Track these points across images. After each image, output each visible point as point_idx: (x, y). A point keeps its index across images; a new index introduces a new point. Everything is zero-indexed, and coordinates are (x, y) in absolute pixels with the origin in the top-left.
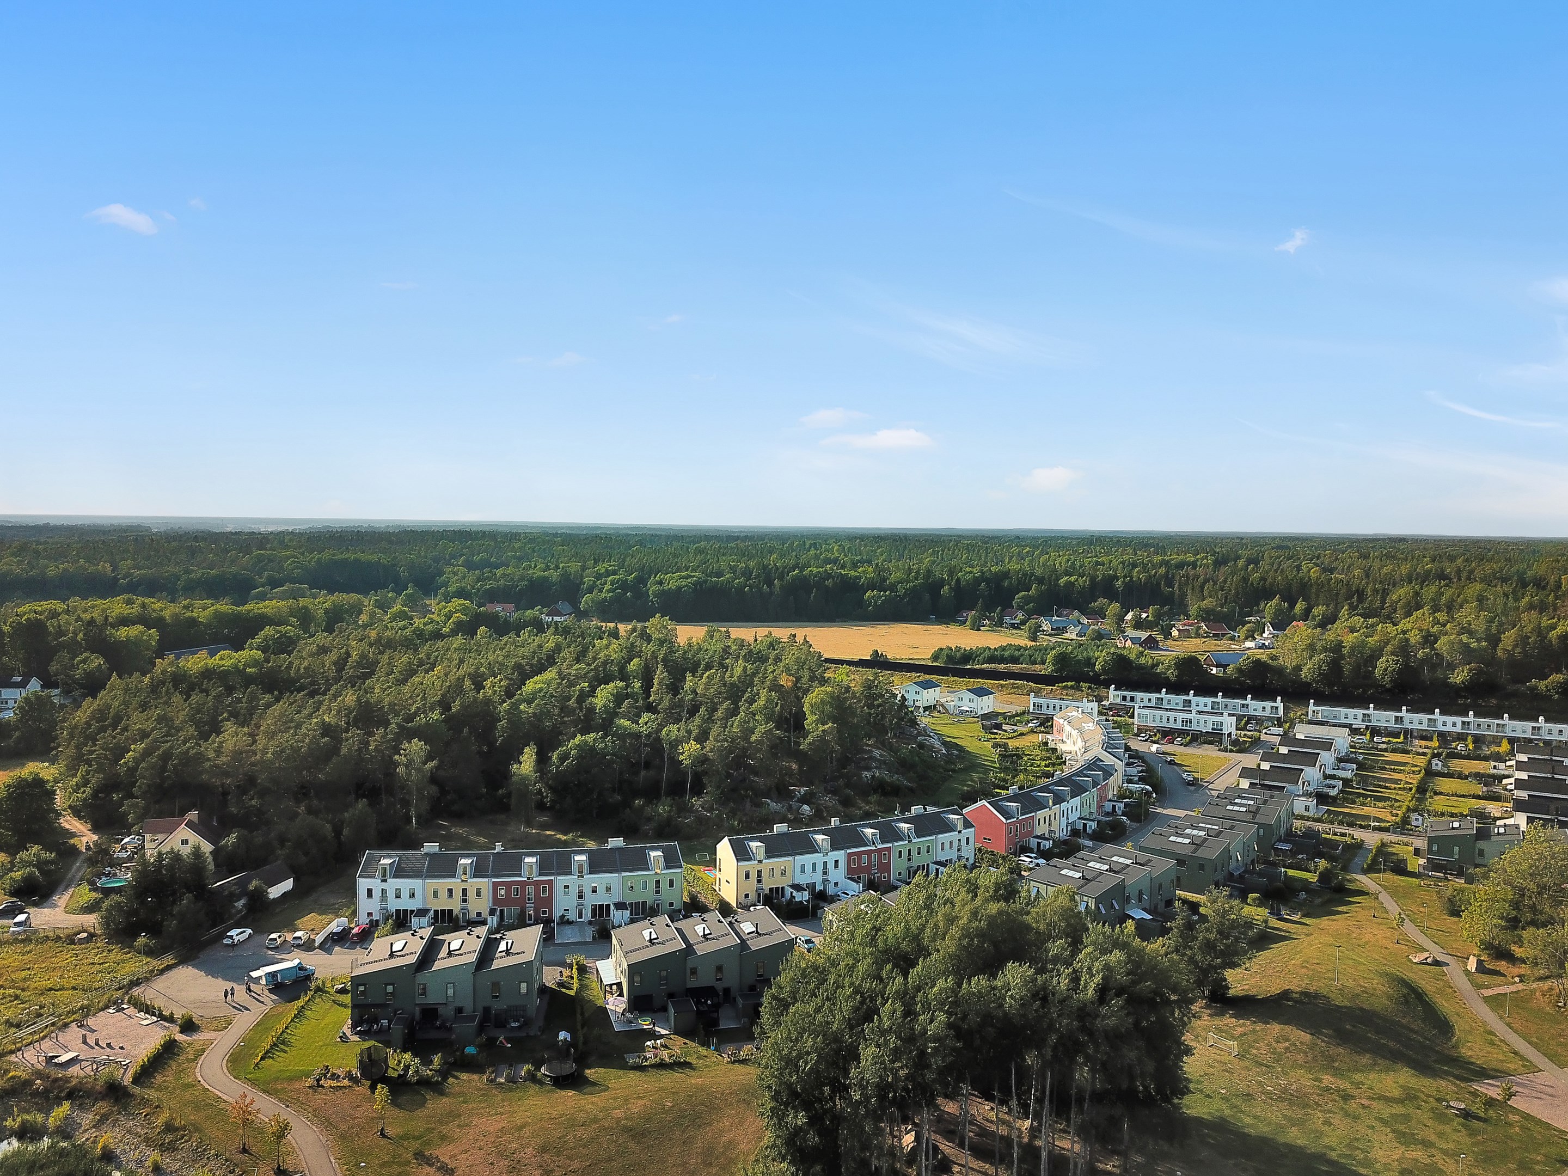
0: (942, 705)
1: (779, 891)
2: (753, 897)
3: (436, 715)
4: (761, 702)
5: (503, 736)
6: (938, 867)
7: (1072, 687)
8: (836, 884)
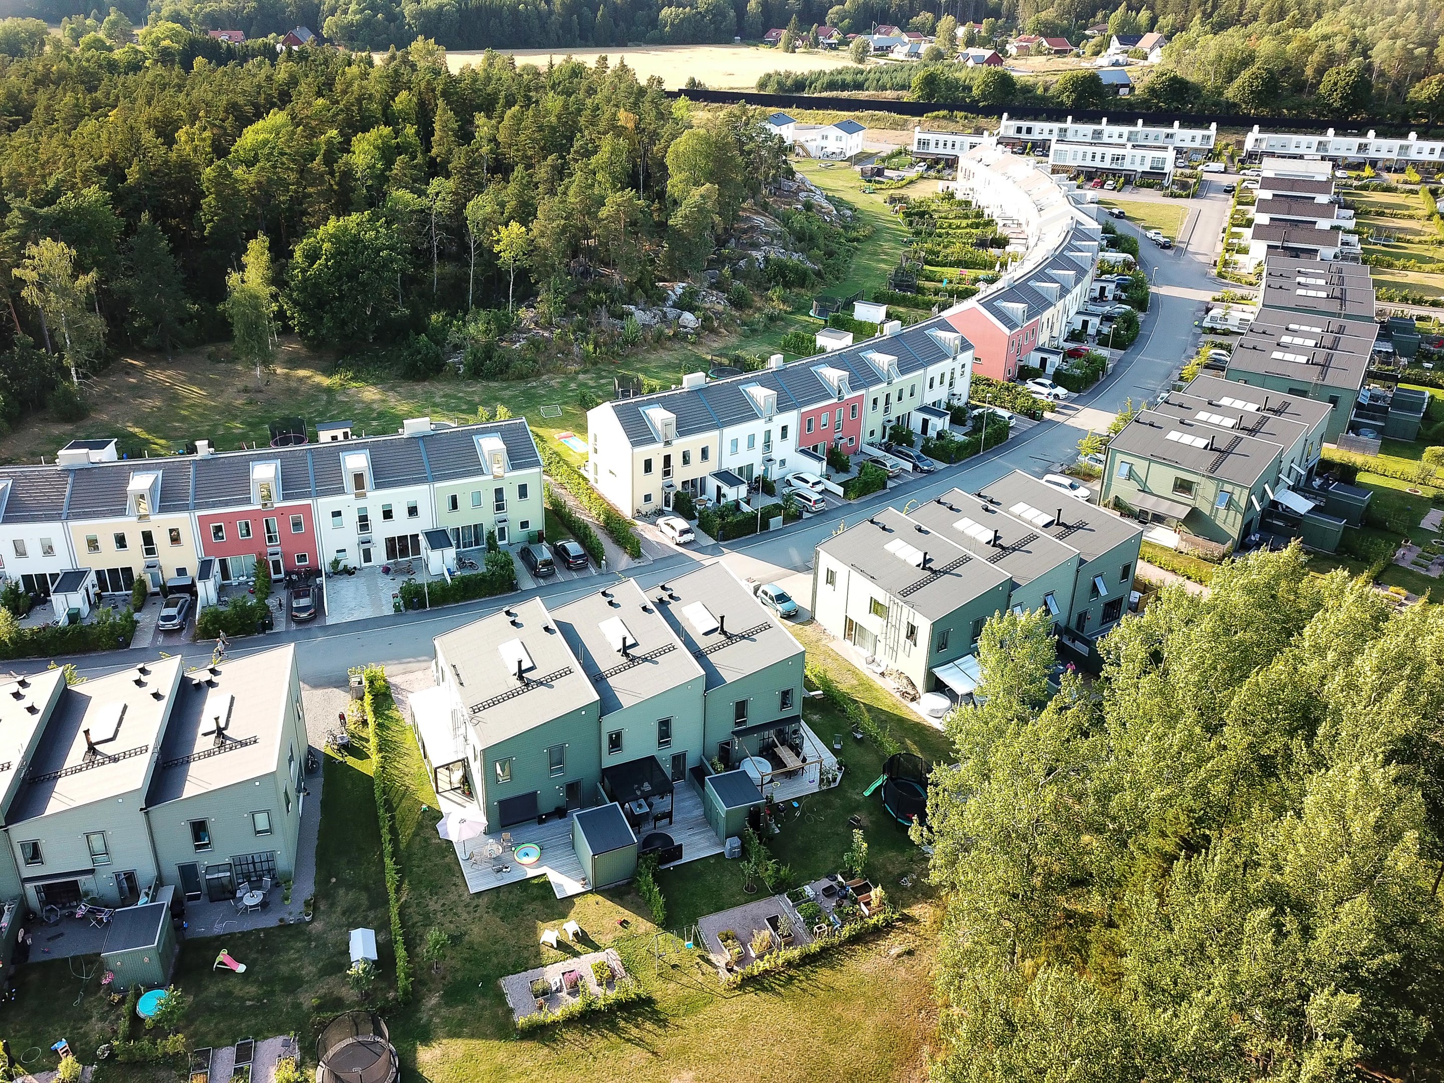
0: (802, 147)
1: (695, 486)
2: (657, 500)
3: (92, 193)
4: (604, 154)
5: (212, 220)
6: (927, 417)
7: (944, 117)
8: (783, 462)
